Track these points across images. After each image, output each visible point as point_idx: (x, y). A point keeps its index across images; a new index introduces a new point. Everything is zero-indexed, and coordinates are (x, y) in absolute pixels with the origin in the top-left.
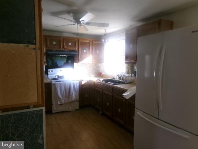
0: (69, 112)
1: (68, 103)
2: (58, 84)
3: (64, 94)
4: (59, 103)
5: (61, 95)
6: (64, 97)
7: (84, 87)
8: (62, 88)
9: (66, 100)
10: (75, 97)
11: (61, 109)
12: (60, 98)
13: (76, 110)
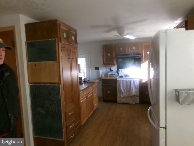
0: (130, 104)
1: (129, 97)
2: (121, 80)
3: (126, 89)
4: (122, 96)
5: (123, 89)
6: (126, 91)
7: (144, 85)
8: (124, 84)
9: (128, 94)
10: (135, 93)
11: (124, 101)
12: (122, 92)
13: (136, 104)
